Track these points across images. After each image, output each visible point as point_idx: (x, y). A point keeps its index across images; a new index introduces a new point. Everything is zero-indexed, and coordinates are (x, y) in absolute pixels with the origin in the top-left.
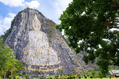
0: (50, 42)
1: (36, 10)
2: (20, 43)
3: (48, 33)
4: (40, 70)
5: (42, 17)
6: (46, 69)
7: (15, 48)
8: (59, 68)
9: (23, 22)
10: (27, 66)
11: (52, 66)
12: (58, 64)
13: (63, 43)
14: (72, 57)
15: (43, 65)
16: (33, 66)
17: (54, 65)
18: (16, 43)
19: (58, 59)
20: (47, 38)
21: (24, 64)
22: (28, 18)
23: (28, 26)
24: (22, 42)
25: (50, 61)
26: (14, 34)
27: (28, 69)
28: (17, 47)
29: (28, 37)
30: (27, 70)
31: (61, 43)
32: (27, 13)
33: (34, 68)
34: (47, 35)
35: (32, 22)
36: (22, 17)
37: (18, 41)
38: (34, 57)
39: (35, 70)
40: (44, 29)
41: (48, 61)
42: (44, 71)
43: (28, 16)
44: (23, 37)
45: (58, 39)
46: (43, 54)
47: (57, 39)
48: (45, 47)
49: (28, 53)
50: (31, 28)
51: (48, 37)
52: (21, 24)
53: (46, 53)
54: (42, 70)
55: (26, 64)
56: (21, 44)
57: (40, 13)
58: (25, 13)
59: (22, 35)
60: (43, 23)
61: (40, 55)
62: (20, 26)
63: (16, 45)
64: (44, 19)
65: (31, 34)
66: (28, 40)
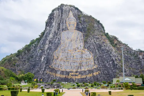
0: (86, 42)
1: (71, 6)
2: (52, 46)
3: (85, 32)
4: (70, 77)
5: (79, 13)
6: (77, 76)
7: (46, 52)
8: (95, 74)
9: (56, 21)
10: (56, 72)
11: (85, 72)
12: (93, 68)
13: (104, 42)
14: (116, 59)
15: (74, 71)
16: (62, 71)
17: (88, 70)
18: (46, 47)
19: (94, 63)
20: (82, 38)
21: (53, 70)
22: (61, 17)
23: (61, 26)
24: (53, 44)
25: (83, 66)
26: (46, 36)
27: (57, 75)
28: (48, 51)
29: (60, 38)
30: (56, 76)
31: (101, 43)
32: (60, 11)
33: (63, 74)
34: (83, 35)
35: (66, 20)
36: (55, 15)
37: (49, 44)
38: (64, 61)
39: (64, 76)
40: (81, 27)
41: (81, 65)
42: (74, 78)
43: (62, 13)
44: (54, 39)
45: (98, 38)
46: (75, 57)
47: (95, 38)
48: (78, 49)
49: (58, 57)
50: (64, 28)
51: (84, 37)
52: (54, 24)
53: (79, 56)
54: (72, 76)
55: (55, 69)
56: (52, 47)
57: (77, 9)
59: (54, 37)
60: (80, 20)
61: (71, 58)
62: (53, 26)
63: (47, 49)
64: (81, 16)
65: (64, 35)
66: (59, 42)
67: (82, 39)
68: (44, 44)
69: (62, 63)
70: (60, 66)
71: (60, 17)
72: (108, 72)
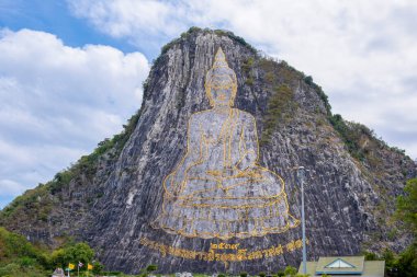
0: (264, 145)
1: (220, 33)
2: (158, 159)
3: (263, 114)
4: (210, 256)
5: (248, 56)
6: (234, 252)
7: (140, 177)
8: (291, 247)
9: (174, 82)
10: (169, 240)
11: (259, 240)
12: (284, 229)
13: (323, 146)
14: (363, 200)
15: (226, 236)
16: (188, 239)
17: (269, 235)
18: (143, 161)
19: (291, 211)
20: (255, 132)
21: (161, 235)
22: (191, 65)
23: (189, 96)
24: (164, 153)
25: (253, 222)
26: (144, 129)
27: (172, 250)
28: (148, 174)
29: (183, 134)
30: (168, 255)
31: (314, 148)
32: (186, 49)
33: (190, 247)
34: (259, 122)
35: (204, 78)
36: (170, 64)
37: (152, 152)
38: (196, 208)
39: (194, 254)
40: (251, 98)
41: (247, 219)
42: (223, 258)
43: (192, 58)
44: (167, 138)
45: (306, 133)
46: (229, 194)
47: (297, 132)
49: (175, 194)
50: (198, 101)
51: (259, 128)
52: (167, 90)
53: (242, 191)
54: (217, 255)
55: (165, 233)
56: (160, 163)
57: (239, 41)
58: (182, 48)
59: (166, 129)
60: (248, 77)
61: (218, 197)
62: (164, 97)
63: (146, 169)
64: (252, 63)
66: (182, 147)
67: (252, 138)
68: (136, 153)
69: (188, 213)
70: (181, 224)
71: (186, 69)
72: (336, 240)
